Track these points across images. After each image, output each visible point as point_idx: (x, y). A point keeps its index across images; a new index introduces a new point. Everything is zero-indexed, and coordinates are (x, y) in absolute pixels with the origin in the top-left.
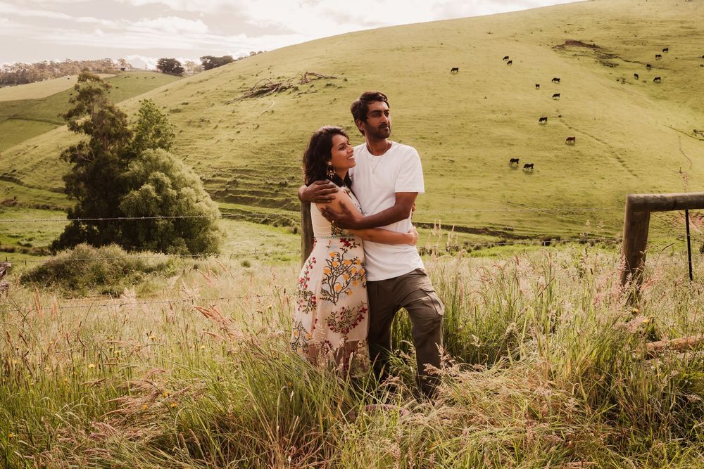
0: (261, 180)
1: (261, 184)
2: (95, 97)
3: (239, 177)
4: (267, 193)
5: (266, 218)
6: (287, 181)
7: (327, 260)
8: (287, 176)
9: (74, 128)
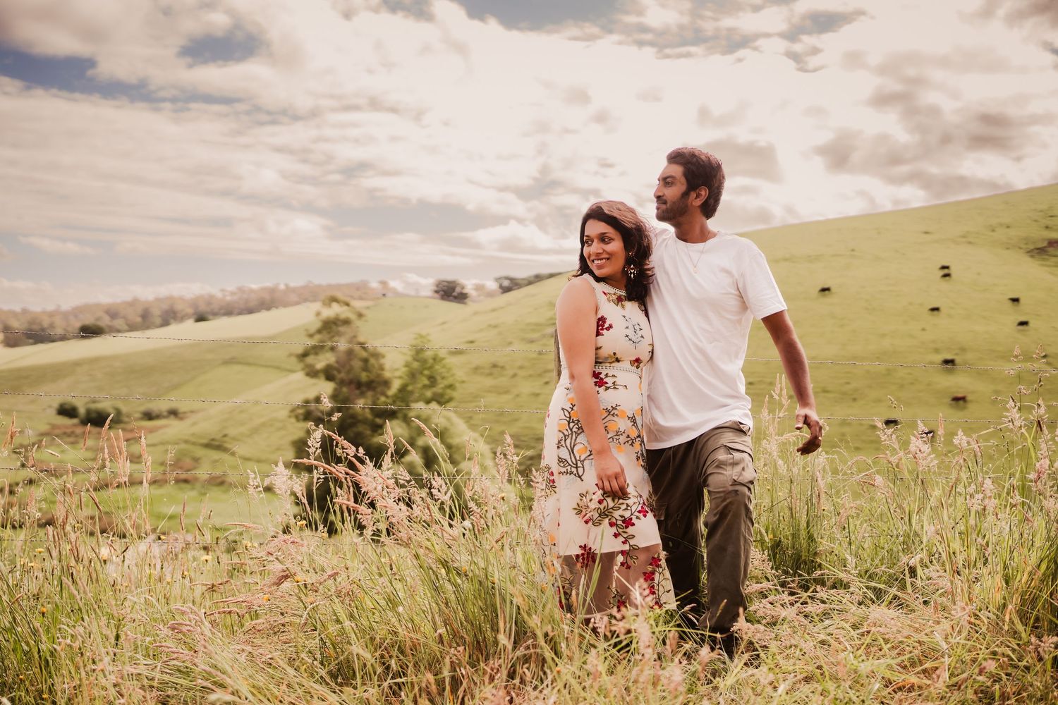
2: (342, 329)
7: (563, 409)
9: (312, 373)
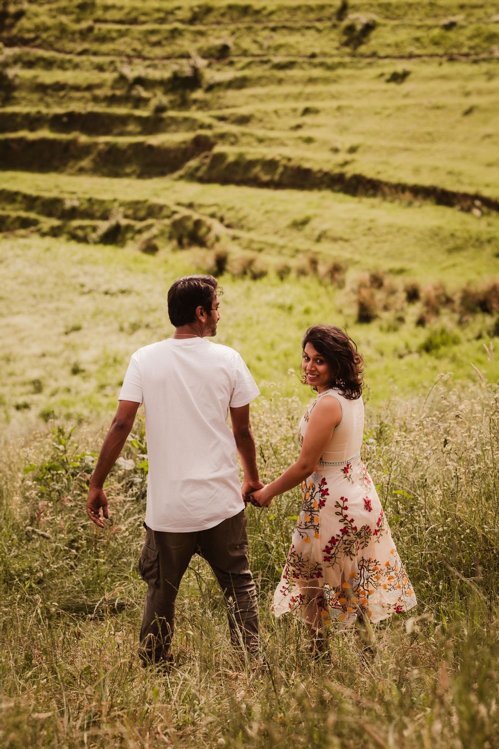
0: (100, 68)
1: (99, 86)
3: (17, 60)
4: (124, 120)
5: (119, 218)
6: (201, 63)
8: (203, 43)
